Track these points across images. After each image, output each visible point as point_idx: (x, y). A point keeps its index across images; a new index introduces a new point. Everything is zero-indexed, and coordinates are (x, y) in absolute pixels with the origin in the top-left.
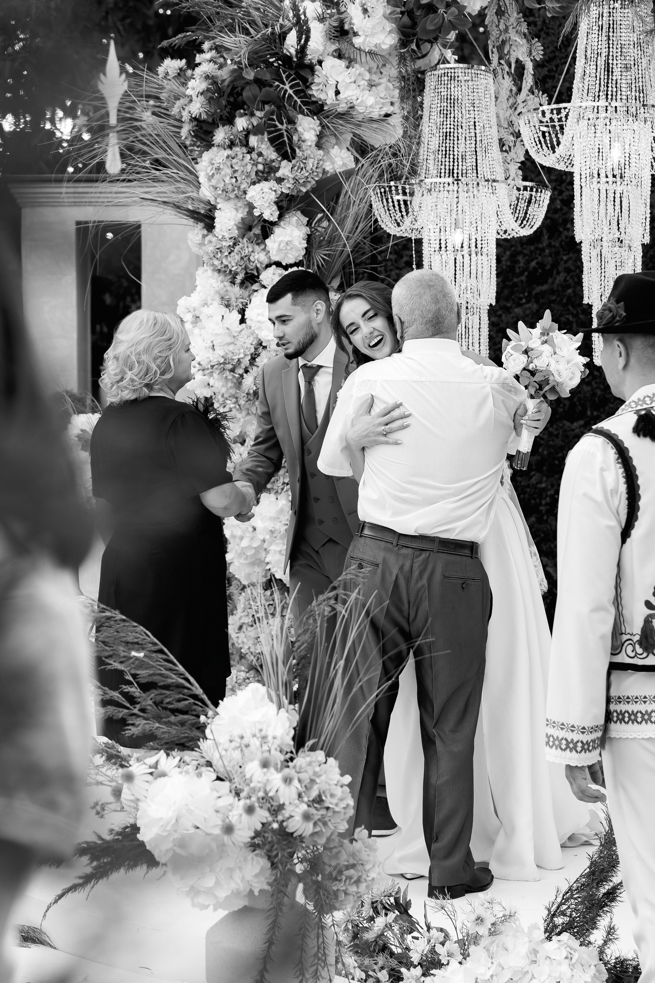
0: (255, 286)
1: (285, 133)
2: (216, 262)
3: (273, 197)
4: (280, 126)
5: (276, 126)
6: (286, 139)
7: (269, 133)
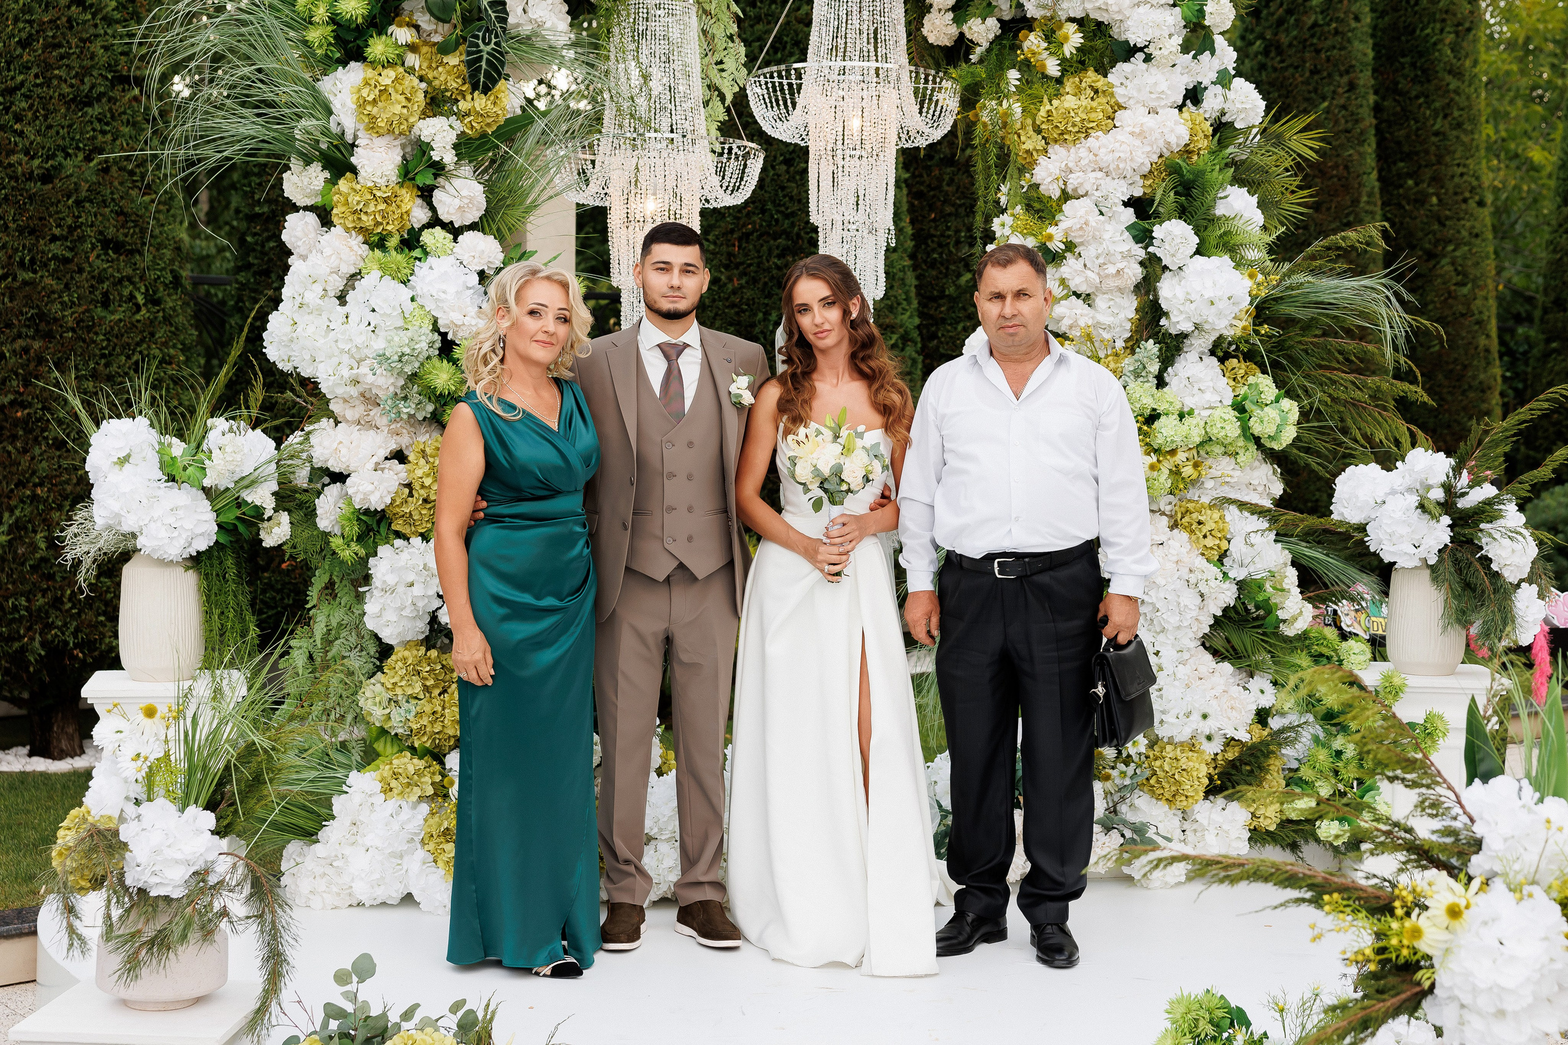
0: (417, 253)
1: (485, 56)
2: (364, 217)
3: (452, 137)
4: (482, 46)
5: (477, 46)
6: (484, 64)
7: (469, 53)
